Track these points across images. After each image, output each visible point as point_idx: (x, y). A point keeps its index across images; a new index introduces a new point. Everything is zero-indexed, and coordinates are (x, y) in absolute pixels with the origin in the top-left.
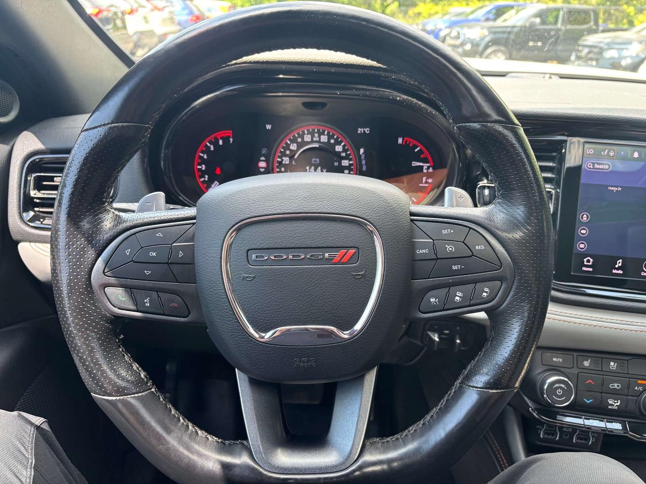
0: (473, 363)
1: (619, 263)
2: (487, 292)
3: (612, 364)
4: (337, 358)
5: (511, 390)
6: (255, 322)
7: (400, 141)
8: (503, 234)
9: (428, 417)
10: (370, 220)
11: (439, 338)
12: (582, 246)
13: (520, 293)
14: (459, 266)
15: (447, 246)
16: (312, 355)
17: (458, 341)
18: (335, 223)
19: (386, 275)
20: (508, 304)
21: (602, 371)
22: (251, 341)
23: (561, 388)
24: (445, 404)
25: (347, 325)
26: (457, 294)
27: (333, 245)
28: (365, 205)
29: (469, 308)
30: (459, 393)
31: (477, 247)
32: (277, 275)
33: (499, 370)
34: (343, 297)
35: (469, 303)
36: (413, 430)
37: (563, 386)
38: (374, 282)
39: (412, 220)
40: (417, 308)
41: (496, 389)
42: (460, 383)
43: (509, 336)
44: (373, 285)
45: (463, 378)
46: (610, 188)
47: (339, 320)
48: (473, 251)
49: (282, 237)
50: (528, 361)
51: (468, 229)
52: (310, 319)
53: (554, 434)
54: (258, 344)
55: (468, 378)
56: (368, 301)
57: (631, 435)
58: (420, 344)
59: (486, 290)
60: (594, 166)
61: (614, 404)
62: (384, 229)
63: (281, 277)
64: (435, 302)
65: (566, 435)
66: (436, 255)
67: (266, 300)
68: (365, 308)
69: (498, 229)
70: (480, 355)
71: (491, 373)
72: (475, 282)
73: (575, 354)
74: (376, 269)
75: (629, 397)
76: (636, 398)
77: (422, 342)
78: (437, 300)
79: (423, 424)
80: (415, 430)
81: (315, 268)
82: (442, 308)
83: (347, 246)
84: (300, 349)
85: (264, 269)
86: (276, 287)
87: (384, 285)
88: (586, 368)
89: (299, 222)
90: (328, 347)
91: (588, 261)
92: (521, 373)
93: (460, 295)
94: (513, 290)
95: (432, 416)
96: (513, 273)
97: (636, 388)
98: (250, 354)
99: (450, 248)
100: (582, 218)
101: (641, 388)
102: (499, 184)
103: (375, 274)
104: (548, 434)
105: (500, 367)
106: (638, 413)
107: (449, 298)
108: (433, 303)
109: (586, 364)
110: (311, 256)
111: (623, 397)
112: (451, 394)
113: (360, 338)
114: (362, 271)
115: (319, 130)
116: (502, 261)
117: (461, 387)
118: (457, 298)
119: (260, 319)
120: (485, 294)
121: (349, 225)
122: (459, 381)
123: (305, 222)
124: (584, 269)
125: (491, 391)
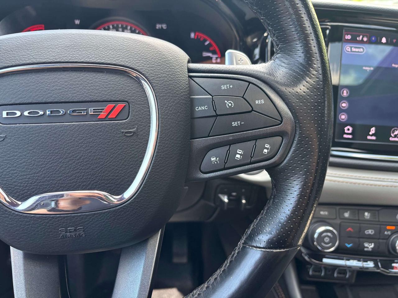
0: (256, 222)
1: (373, 130)
2: (267, 149)
3: (366, 214)
4: (109, 226)
5: (294, 248)
6: (10, 190)
7: (192, 35)
8: (283, 89)
9: (212, 279)
10: (141, 71)
11: (229, 199)
12: (343, 117)
13: (302, 148)
14: (239, 122)
15: (226, 102)
16: (80, 224)
17: (244, 201)
18: (101, 74)
19: (161, 132)
20: (289, 160)
21: (359, 220)
22: (6, 211)
23: (328, 236)
24: (228, 266)
25: (119, 189)
26: (238, 152)
27: (98, 99)
28: (135, 55)
29: (250, 166)
30: (242, 254)
31: (257, 102)
32: (33, 134)
33: (282, 228)
34: (112, 158)
35: (250, 161)
36: (197, 294)
37: (329, 234)
38: (148, 140)
39: (190, 77)
40: (198, 169)
41: (280, 248)
42: (243, 244)
43: (291, 193)
44: (147, 144)
45: (246, 239)
46: (364, 68)
47: (109, 183)
48: (253, 106)
49: (38, 90)
50: (310, 218)
51: (248, 83)
52: (74, 184)
53: (320, 271)
54: (14, 214)
55: (251, 238)
56: (141, 162)
57: (382, 271)
58: (213, 205)
59: (267, 146)
60: (351, 49)
61: (370, 246)
62: (157, 81)
63: (38, 136)
64: (216, 161)
65: (329, 271)
66: (215, 111)
67: (21, 164)
68: (139, 169)
69: (277, 82)
70: (262, 214)
71: (274, 232)
72: (256, 138)
73: (338, 208)
74: (150, 126)
75: (381, 241)
76: (385, 241)
77: (214, 203)
78: (218, 159)
79: (207, 287)
80: (199, 294)
81: (78, 125)
82: (223, 167)
83: (115, 99)
84: (64, 217)
85: (17, 127)
86: (31, 148)
87: (159, 143)
88: (346, 219)
89: (59, 73)
90: (97, 214)
91: (348, 130)
92: (303, 230)
93: (240, 153)
94: (294, 145)
95: (216, 279)
96: (294, 127)
97: (386, 233)
98: (7, 226)
99: (229, 103)
100: (343, 93)
101: (389, 233)
102: (277, 38)
103: (149, 132)
104: (316, 271)
105: (283, 226)
106: (387, 253)
107: (229, 156)
108: (214, 163)
109: (347, 215)
110: (73, 111)
111: (375, 240)
112: (235, 255)
113: (133, 203)
114: (134, 128)
115: (122, 26)
116: (283, 116)
117: (244, 248)
118: (238, 156)
119: (16, 186)
120: (266, 151)
121: (117, 76)
122: (243, 241)
123: (65, 73)
124: (345, 136)
125: (274, 251)
